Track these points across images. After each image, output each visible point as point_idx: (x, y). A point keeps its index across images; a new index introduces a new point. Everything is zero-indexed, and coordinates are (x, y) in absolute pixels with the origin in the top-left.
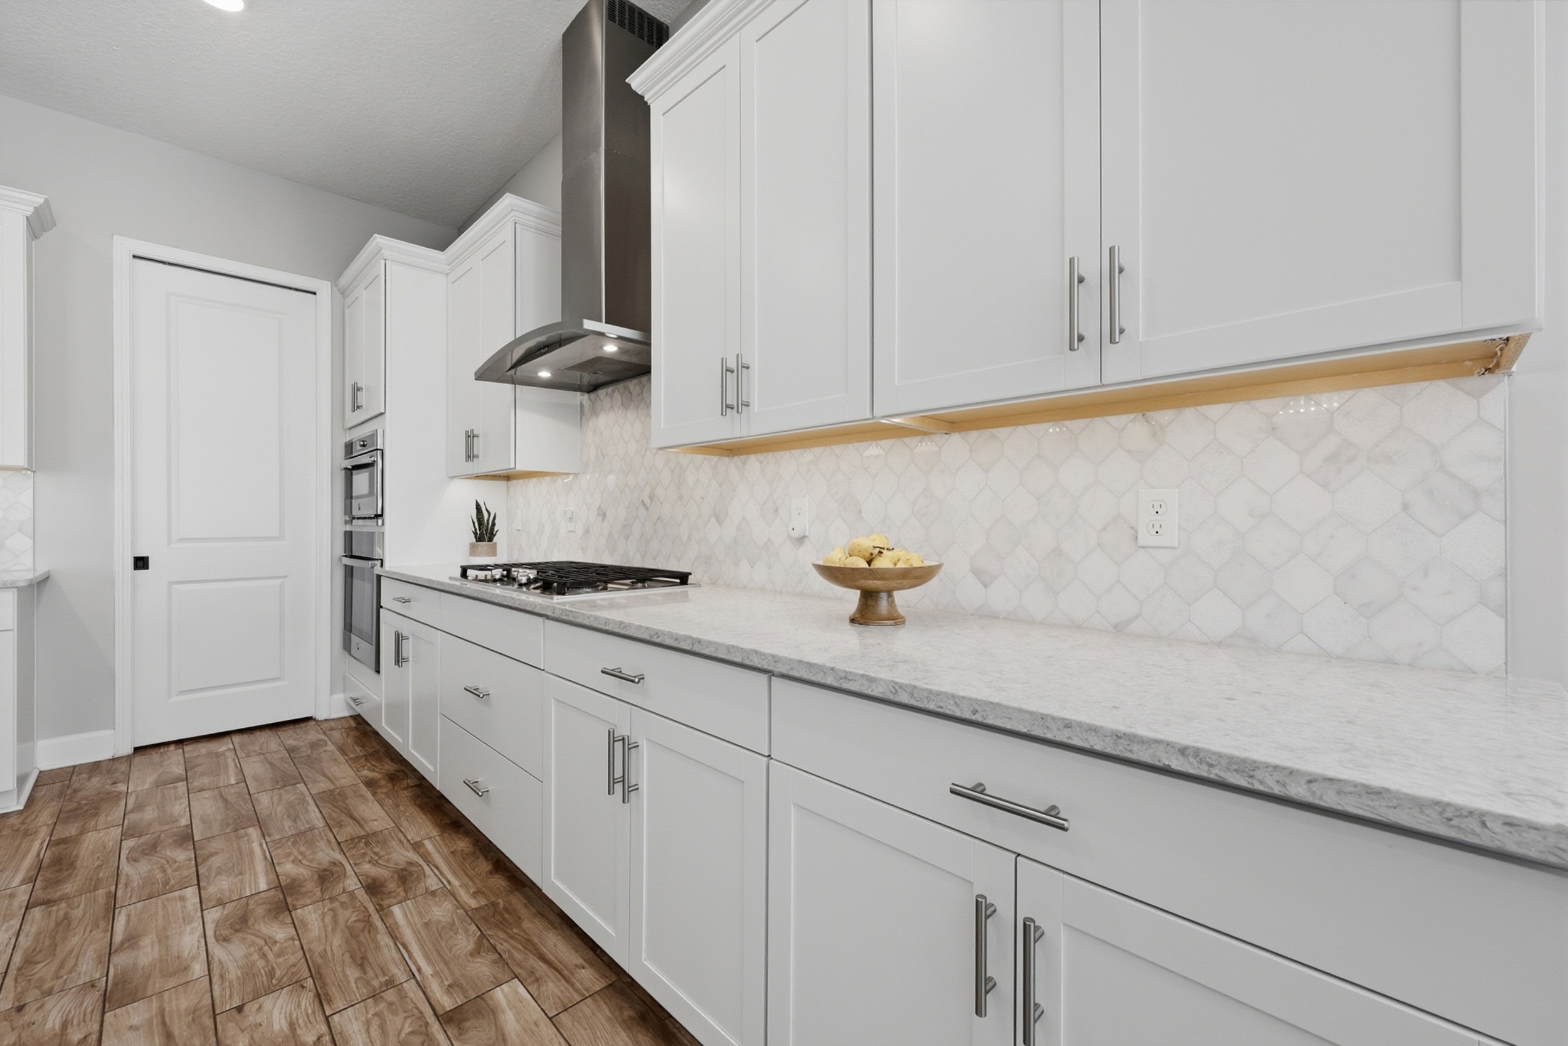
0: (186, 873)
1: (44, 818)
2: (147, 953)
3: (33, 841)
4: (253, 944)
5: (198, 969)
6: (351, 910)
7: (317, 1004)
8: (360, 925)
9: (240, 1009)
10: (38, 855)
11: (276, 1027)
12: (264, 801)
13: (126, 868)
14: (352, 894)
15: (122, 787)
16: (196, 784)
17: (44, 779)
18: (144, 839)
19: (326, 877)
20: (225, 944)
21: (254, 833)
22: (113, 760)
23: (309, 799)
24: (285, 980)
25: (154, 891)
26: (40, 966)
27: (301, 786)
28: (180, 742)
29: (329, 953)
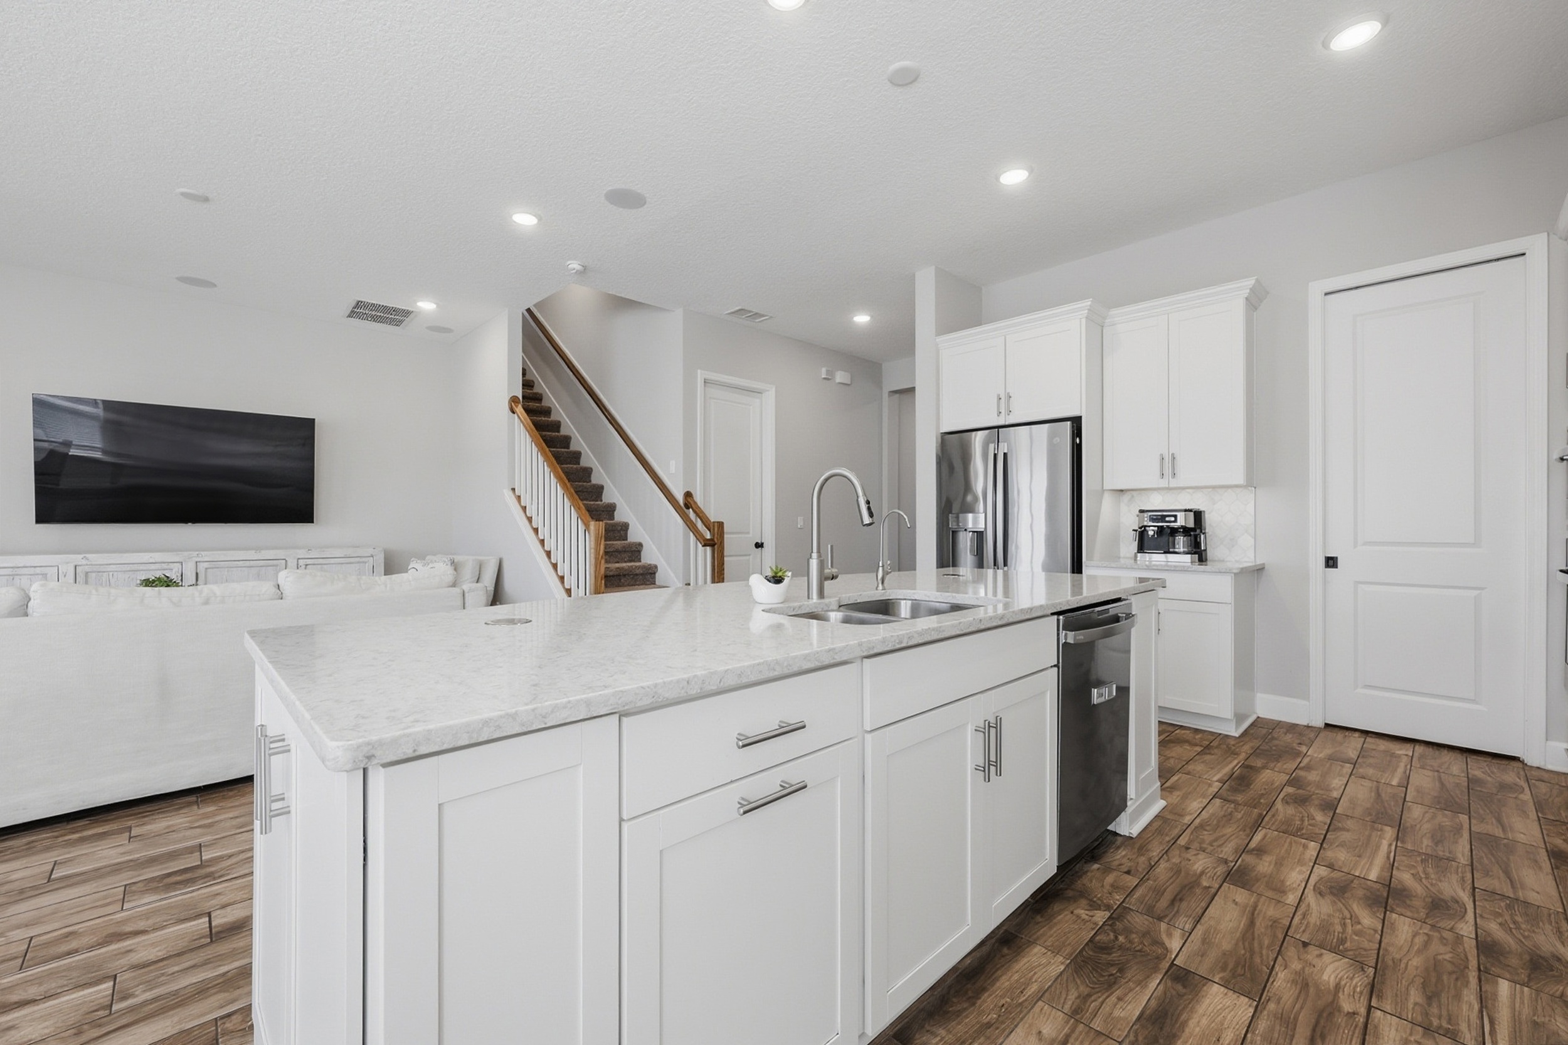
0: (1317, 831)
1: (1247, 748)
2: (1264, 866)
3: (1235, 759)
4: (1340, 911)
5: (1291, 899)
6: (1449, 949)
7: (1366, 991)
8: (1450, 967)
9: (1305, 944)
10: (1234, 768)
11: (1325, 977)
12: (1416, 812)
13: (1279, 805)
14: (1459, 939)
15: (1304, 749)
16: (1361, 770)
17: (1258, 723)
18: (1300, 791)
19: (1438, 906)
20: (1318, 896)
21: (1389, 833)
22: (1308, 727)
23: (1466, 835)
24: (1351, 953)
25: (1291, 830)
26: (1206, 833)
27: (1464, 818)
28: (1366, 733)
29: (1403, 966)
